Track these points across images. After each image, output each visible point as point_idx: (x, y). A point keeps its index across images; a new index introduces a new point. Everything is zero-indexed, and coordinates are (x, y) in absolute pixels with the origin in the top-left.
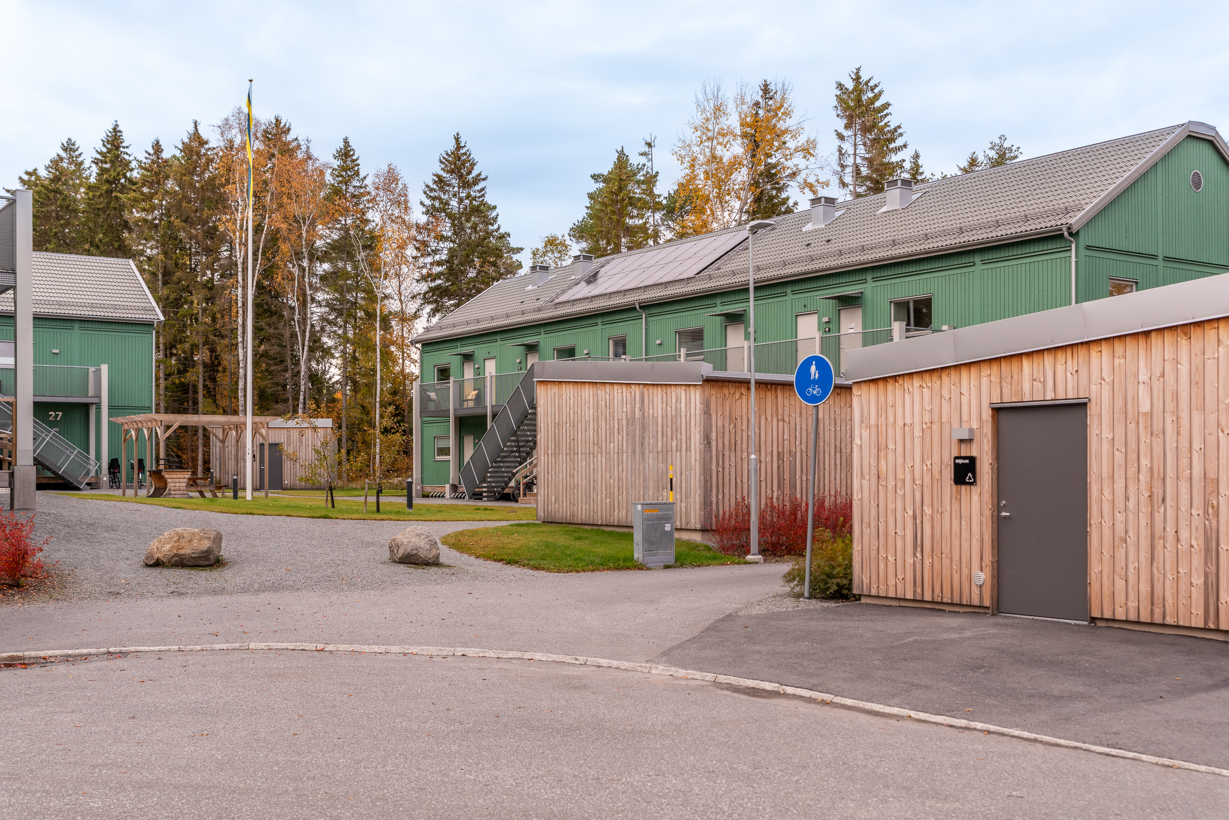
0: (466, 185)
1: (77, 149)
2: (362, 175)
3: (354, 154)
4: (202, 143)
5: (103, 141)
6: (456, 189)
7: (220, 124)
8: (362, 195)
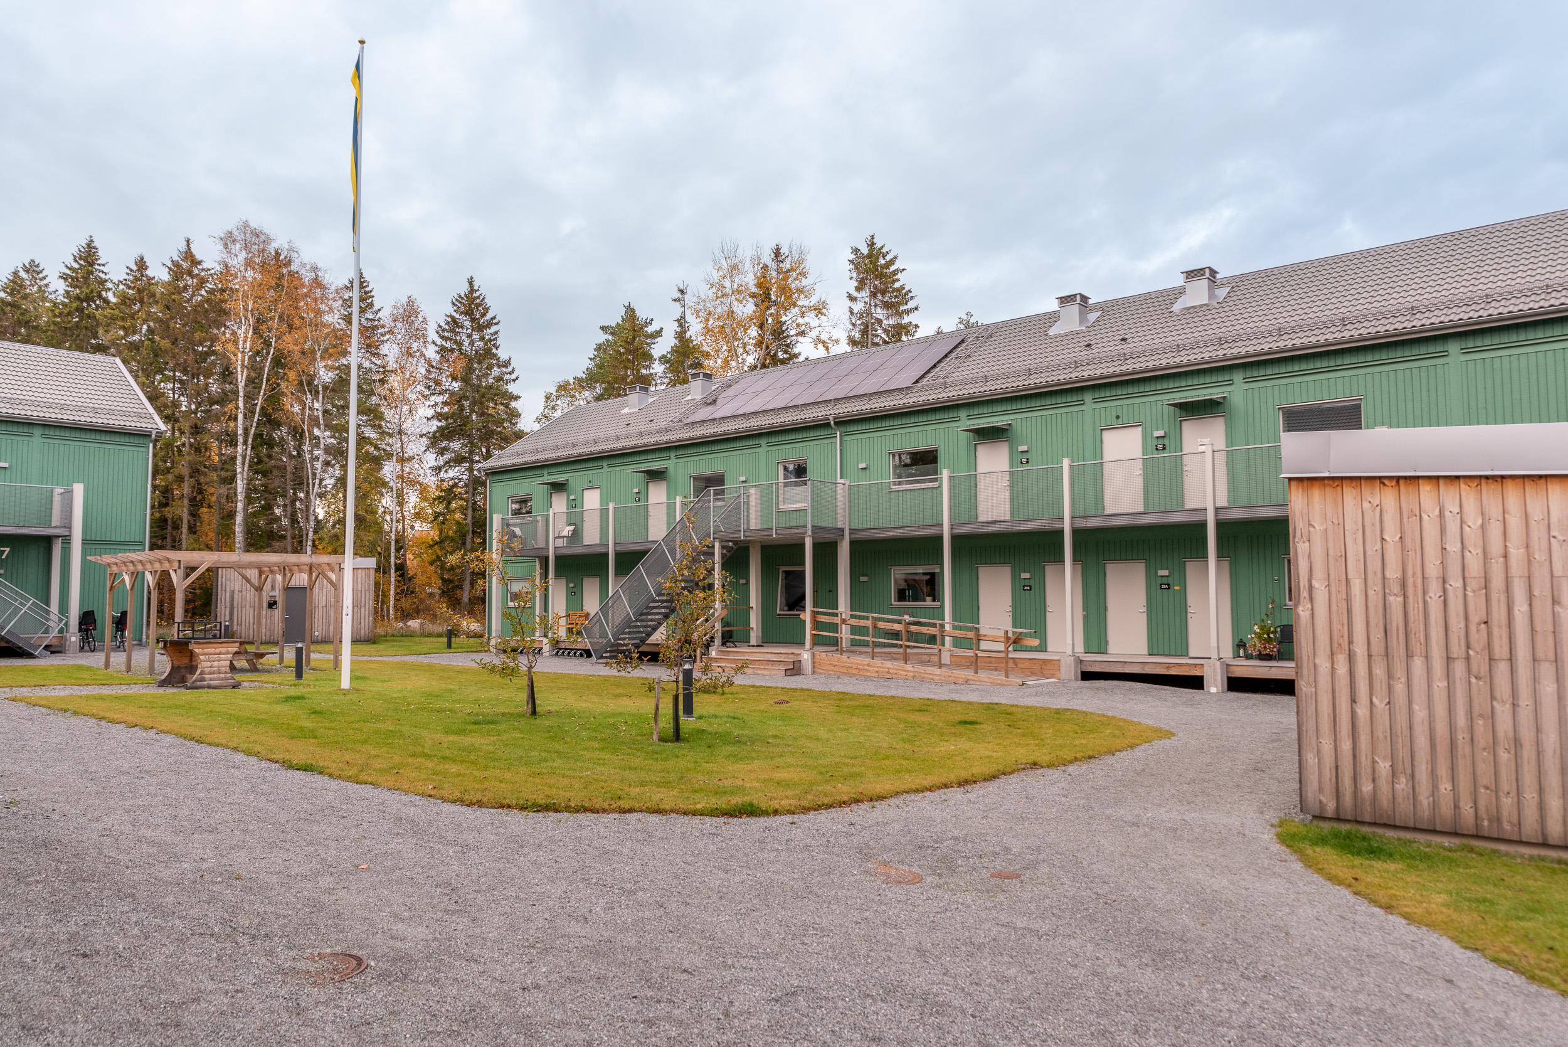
0: (480, 328)
1: (41, 272)
2: (376, 308)
3: (367, 286)
4: (195, 262)
5: (75, 256)
6: (469, 331)
7: (222, 235)
8: (377, 327)
